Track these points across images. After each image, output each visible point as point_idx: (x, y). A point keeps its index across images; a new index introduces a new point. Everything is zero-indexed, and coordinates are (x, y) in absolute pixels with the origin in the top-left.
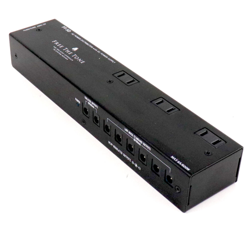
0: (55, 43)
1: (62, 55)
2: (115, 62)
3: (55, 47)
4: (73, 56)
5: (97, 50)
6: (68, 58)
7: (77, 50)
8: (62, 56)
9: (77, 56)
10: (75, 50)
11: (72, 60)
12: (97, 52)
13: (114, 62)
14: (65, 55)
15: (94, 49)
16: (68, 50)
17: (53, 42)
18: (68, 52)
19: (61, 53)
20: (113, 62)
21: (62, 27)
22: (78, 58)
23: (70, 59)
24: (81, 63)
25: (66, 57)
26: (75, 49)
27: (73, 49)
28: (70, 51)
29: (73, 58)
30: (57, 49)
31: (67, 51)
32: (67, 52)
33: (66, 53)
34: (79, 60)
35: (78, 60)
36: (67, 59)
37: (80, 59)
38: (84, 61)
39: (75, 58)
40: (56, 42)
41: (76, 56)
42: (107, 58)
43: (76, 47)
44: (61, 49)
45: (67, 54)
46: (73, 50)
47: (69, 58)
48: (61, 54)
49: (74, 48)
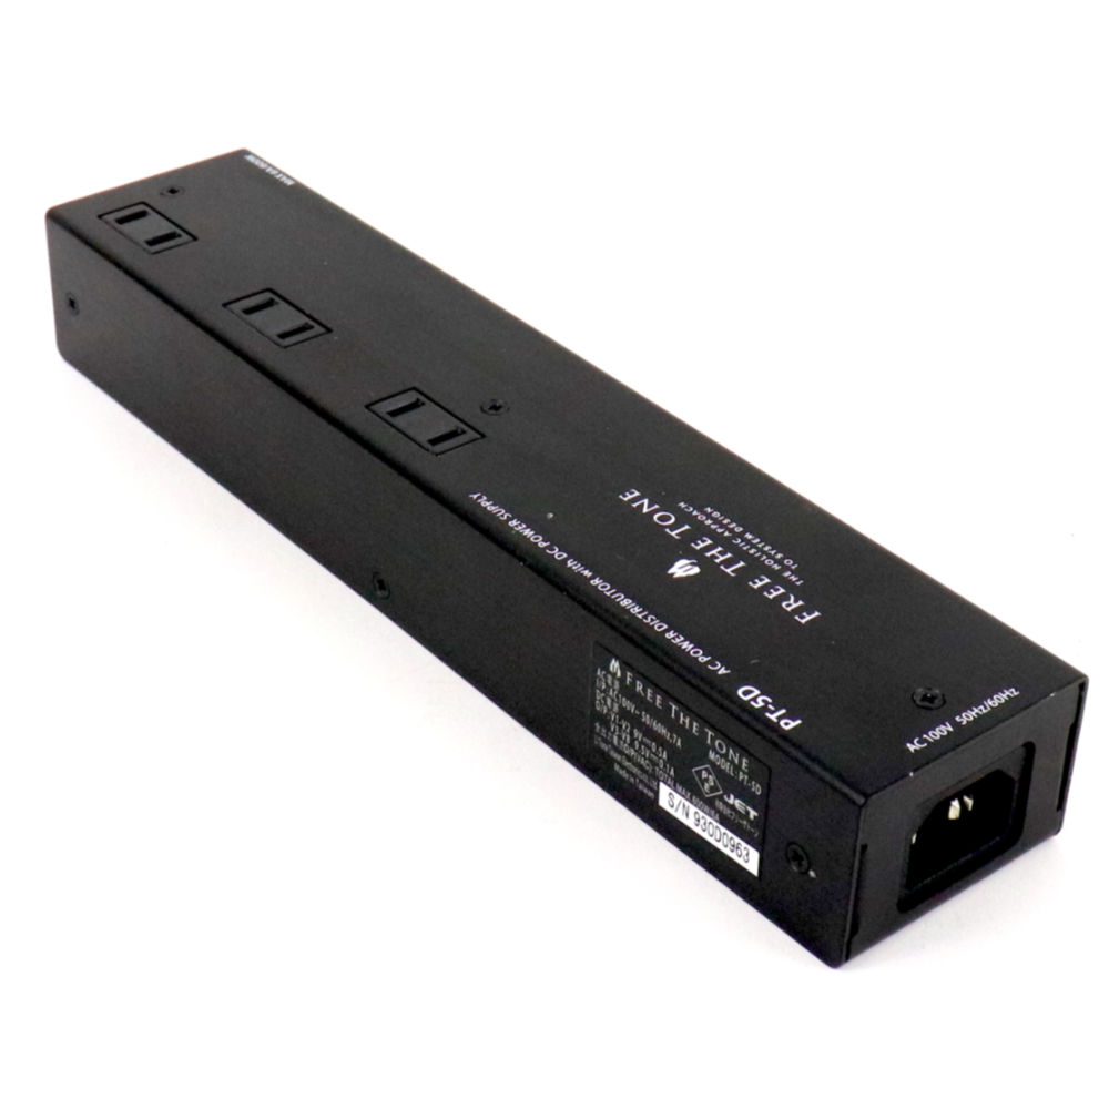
0: (800, 603)
1: (741, 535)
2: (475, 496)
3: (794, 578)
4: (687, 527)
5: (569, 564)
6: (709, 516)
7: (672, 565)
8: (741, 529)
9: (667, 530)
10: (683, 562)
11: (682, 505)
12: (565, 555)
13: (480, 497)
14: (726, 534)
15: (587, 573)
16: (722, 563)
17: (817, 614)
18: (714, 552)
19: (748, 542)
20: (485, 498)
21: (798, 722)
22: (655, 517)
23: (695, 513)
24: (637, 494)
25: (715, 521)
26: (682, 569)
27: (696, 570)
28: (708, 554)
29: (683, 518)
30: (776, 567)
31: (721, 553)
32: (720, 549)
33: (727, 545)
34: (649, 506)
35: (656, 506)
36: (709, 510)
37: (647, 513)
38: (626, 499)
39: (673, 520)
40: (798, 611)
41: (673, 528)
42: (512, 519)
43: (681, 579)
44: (756, 567)
45: (718, 540)
46: (693, 564)
47: (701, 517)
48: (749, 536)
49: (688, 577)
